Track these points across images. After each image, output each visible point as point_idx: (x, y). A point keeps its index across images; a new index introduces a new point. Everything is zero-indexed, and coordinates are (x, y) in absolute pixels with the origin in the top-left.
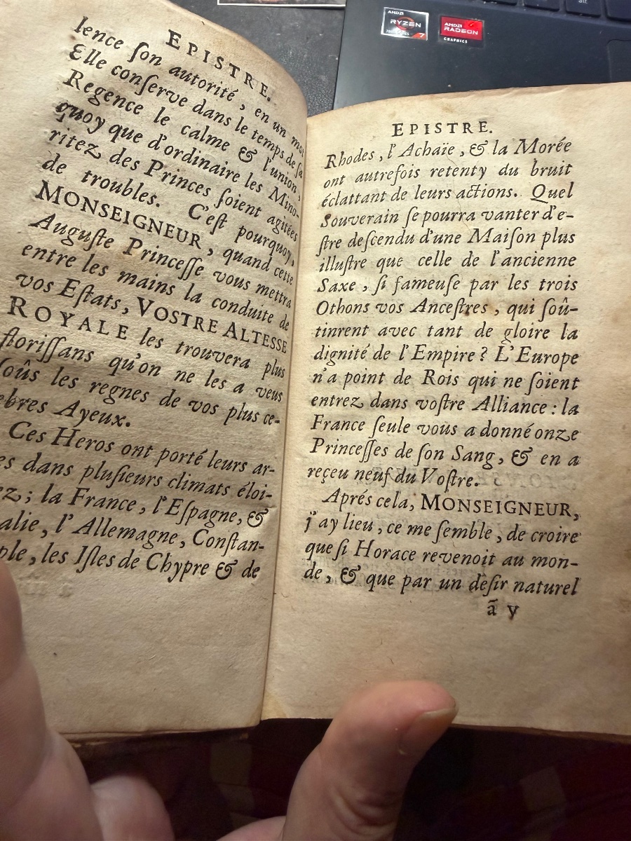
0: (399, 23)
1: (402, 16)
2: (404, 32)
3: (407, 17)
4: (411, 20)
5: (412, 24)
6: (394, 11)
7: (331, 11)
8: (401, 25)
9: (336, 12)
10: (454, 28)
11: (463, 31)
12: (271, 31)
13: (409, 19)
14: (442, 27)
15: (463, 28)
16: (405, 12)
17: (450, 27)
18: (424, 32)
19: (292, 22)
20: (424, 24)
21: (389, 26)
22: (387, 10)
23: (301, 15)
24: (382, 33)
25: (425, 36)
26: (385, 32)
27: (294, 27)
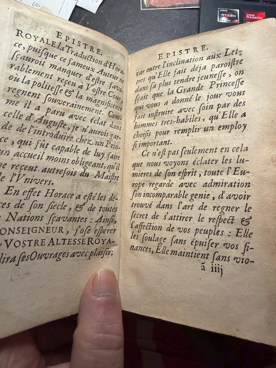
1: (226, 12)
2: (228, 20)
3: (229, 12)
4: (231, 14)
5: (231, 16)
6: (223, 9)
7: (192, 10)
8: (226, 16)
9: (194, 10)
10: (251, 17)
12: (166, 21)
13: (230, 13)
14: (245, 16)
15: (255, 16)
16: (228, 10)
18: (237, 19)
19: (175, 16)
20: (237, 16)
22: (220, 10)
23: (179, 13)
24: (218, 21)
25: (238, 21)
26: (219, 20)
27: (176, 19)
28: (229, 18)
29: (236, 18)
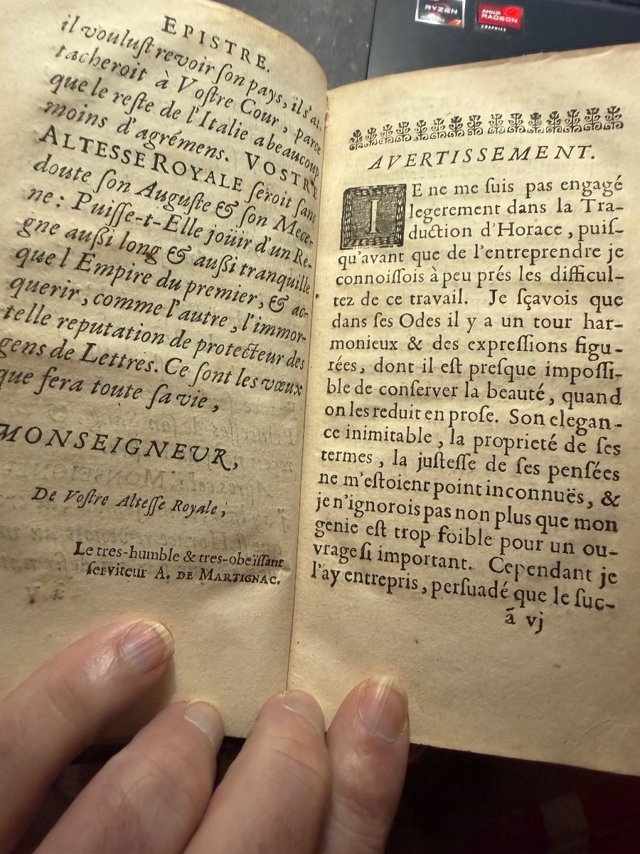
0: (434, 8)
2: (438, 18)
4: (447, 6)
5: (448, 10)
8: (436, 11)
10: (493, 15)
11: (502, 19)
13: (444, 5)
14: (479, 15)
15: (501, 15)
17: (488, 14)
18: (461, 19)
19: (320, 7)
20: (460, 11)
21: (423, 12)
24: (417, 19)
25: (461, 23)
26: (419, 18)
27: (322, 13)
28: (443, 15)
29: (459, 16)
